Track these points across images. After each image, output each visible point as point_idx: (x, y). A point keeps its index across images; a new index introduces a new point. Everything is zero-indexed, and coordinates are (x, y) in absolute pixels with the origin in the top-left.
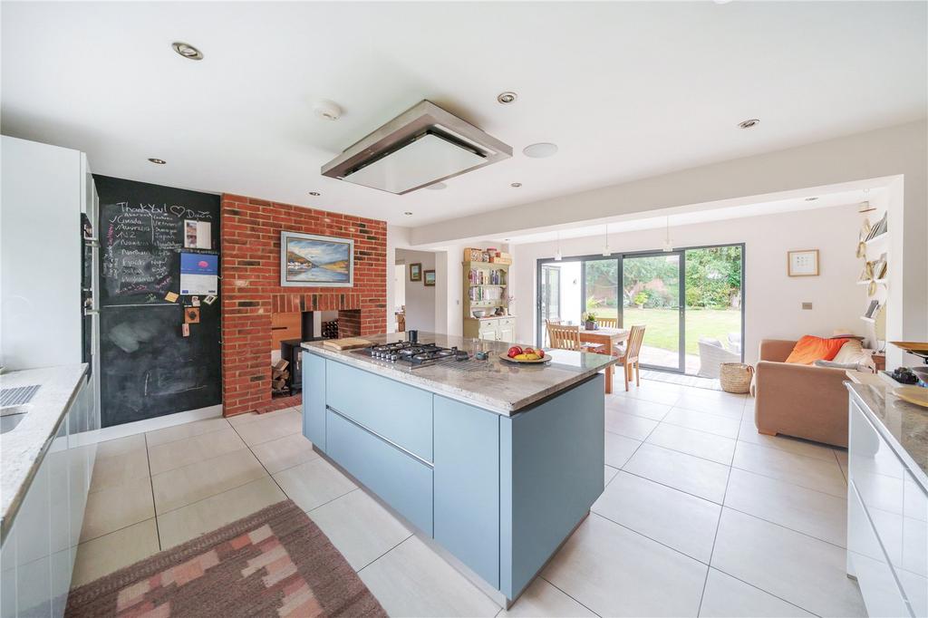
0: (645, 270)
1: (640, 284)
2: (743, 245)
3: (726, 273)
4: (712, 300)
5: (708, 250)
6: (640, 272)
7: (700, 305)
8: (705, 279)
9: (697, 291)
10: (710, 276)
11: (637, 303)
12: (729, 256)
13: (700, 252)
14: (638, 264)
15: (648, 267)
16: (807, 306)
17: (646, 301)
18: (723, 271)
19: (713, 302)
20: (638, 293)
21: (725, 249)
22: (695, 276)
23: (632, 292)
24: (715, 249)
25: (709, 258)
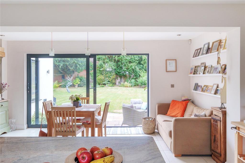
0: (79, 65)
1: (76, 73)
2: (148, 55)
3: (114, 68)
4: (109, 81)
5: (107, 56)
6: (76, 66)
7: (103, 84)
8: (106, 71)
9: (102, 77)
10: (108, 70)
11: (75, 84)
12: (115, 60)
13: (104, 57)
14: (76, 62)
15: (80, 63)
16: (173, 86)
17: (79, 83)
18: (113, 67)
19: (109, 83)
20: (75, 78)
21: (114, 56)
22: (102, 69)
23: (72, 78)
24: (110, 56)
25: (108, 60)
